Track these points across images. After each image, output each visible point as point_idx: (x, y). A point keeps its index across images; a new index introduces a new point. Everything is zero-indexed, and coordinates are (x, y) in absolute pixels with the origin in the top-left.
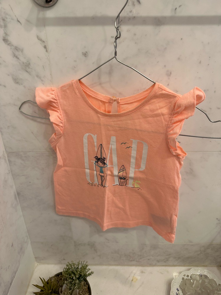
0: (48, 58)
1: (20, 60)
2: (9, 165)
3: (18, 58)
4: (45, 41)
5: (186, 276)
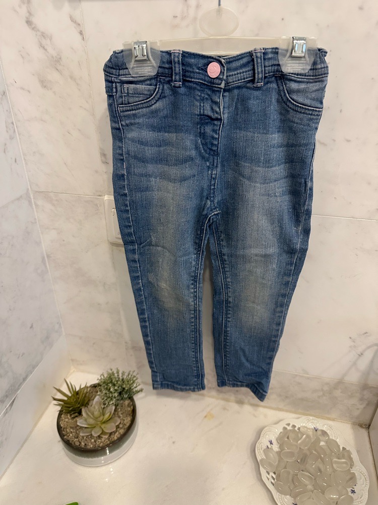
0: (85, 50)
1: (48, 52)
2: (35, 210)
3: (46, 50)
4: (81, 24)
5: (291, 425)
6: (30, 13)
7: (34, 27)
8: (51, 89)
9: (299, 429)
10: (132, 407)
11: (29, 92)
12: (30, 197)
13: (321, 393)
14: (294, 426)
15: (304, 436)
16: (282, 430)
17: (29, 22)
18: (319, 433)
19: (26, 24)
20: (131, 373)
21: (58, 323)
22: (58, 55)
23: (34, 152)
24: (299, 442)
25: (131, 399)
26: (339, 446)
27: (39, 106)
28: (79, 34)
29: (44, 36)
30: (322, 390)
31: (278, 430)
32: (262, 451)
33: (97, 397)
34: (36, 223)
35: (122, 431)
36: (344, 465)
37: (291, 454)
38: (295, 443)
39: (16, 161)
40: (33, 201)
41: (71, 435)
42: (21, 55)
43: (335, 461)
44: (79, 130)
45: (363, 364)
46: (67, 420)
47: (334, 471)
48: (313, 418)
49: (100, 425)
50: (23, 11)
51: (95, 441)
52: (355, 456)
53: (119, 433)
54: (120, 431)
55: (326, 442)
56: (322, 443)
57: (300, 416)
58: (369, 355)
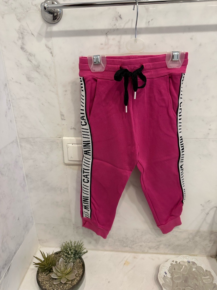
0: (53, 61)
1: (33, 63)
2: (20, 150)
3: (31, 62)
4: (51, 48)
5: (175, 262)
6: (23, 44)
7: (26, 51)
8: (33, 82)
9: (179, 263)
10: (82, 263)
11: (20, 83)
12: (17, 142)
13: (188, 240)
14: (176, 262)
15: (184, 266)
16: (170, 265)
17: (22, 48)
18: (191, 263)
19: (20, 49)
20: (79, 242)
21: (31, 217)
22: (38, 64)
23: (21, 116)
24: (181, 270)
25: (80, 258)
26: (203, 270)
27: (26, 91)
28: (50, 54)
29: (30, 55)
30: (189, 238)
31: (168, 265)
32: (162, 279)
33: (61, 258)
34: (20, 156)
35: (78, 278)
36: (209, 280)
37: (179, 278)
38: (179, 271)
39: (11, 122)
40: (19, 144)
41: (47, 285)
42: (17, 65)
43: (204, 278)
44: (49, 103)
45: (209, 219)
46: (43, 276)
47: (204, 284)
48: (186, 255)
49: (64, 276)
50: (20, 43)
51: (63, 287)
52: (213, 274)
53: (77, 280)
54: (77, 279)
55: (196, 268)
56: (194, 269)
57: (178, 256)
58: (212, 213)
